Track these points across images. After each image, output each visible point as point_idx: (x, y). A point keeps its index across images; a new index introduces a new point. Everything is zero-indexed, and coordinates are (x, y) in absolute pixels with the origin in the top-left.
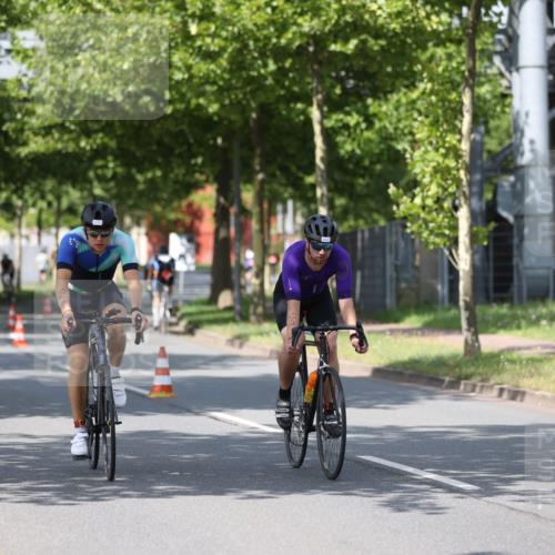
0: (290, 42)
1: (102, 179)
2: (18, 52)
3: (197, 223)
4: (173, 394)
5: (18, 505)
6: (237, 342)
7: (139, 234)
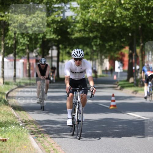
0: (151, 5)
1: (96, 45)
2: (72, 9)
3: (123, 58)
4: (116, 107)
5: (72, 139)
6: (135, 93)
7: (106, 61)
